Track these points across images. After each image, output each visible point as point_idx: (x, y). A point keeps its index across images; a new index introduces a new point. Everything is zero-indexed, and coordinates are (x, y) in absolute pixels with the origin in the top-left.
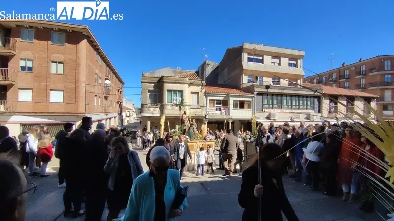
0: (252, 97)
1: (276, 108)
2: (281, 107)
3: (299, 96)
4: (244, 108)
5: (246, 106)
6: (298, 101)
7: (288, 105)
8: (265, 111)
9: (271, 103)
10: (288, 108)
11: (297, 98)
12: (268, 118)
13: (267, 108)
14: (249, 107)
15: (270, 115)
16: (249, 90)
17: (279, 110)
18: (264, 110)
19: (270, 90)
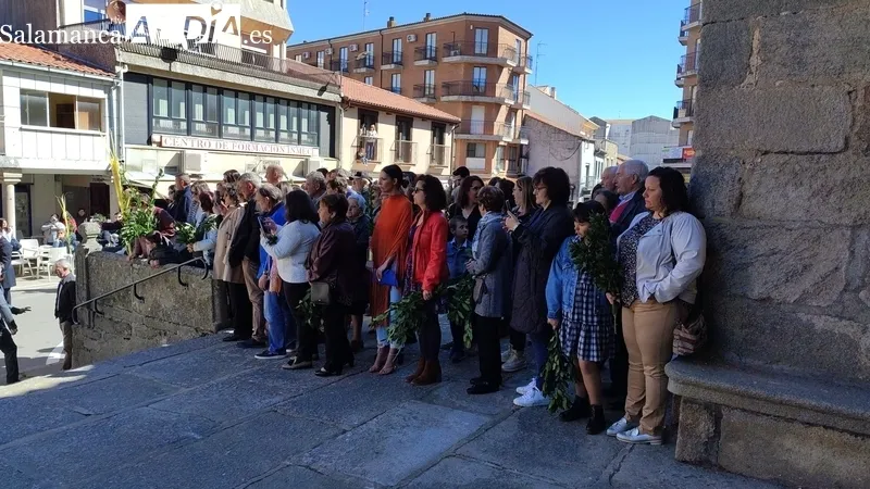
0: (107, 87)
1: (200, 134)
2: (217, 130)
3: (278, 99)
4: (73, 127)
5: (79, 117)
6: (272, 117)
7: (243, 128)
8: (160, 144)
9: (183, 116)
10: (242, 138)
11: (270, 106)
12: (175, 169)
13: (166, 131)
14: (96, 122)
15: (180, 157)
16: (94, 57)
17: (214, 143)
18: (156, 138)
19: (178, 67)
